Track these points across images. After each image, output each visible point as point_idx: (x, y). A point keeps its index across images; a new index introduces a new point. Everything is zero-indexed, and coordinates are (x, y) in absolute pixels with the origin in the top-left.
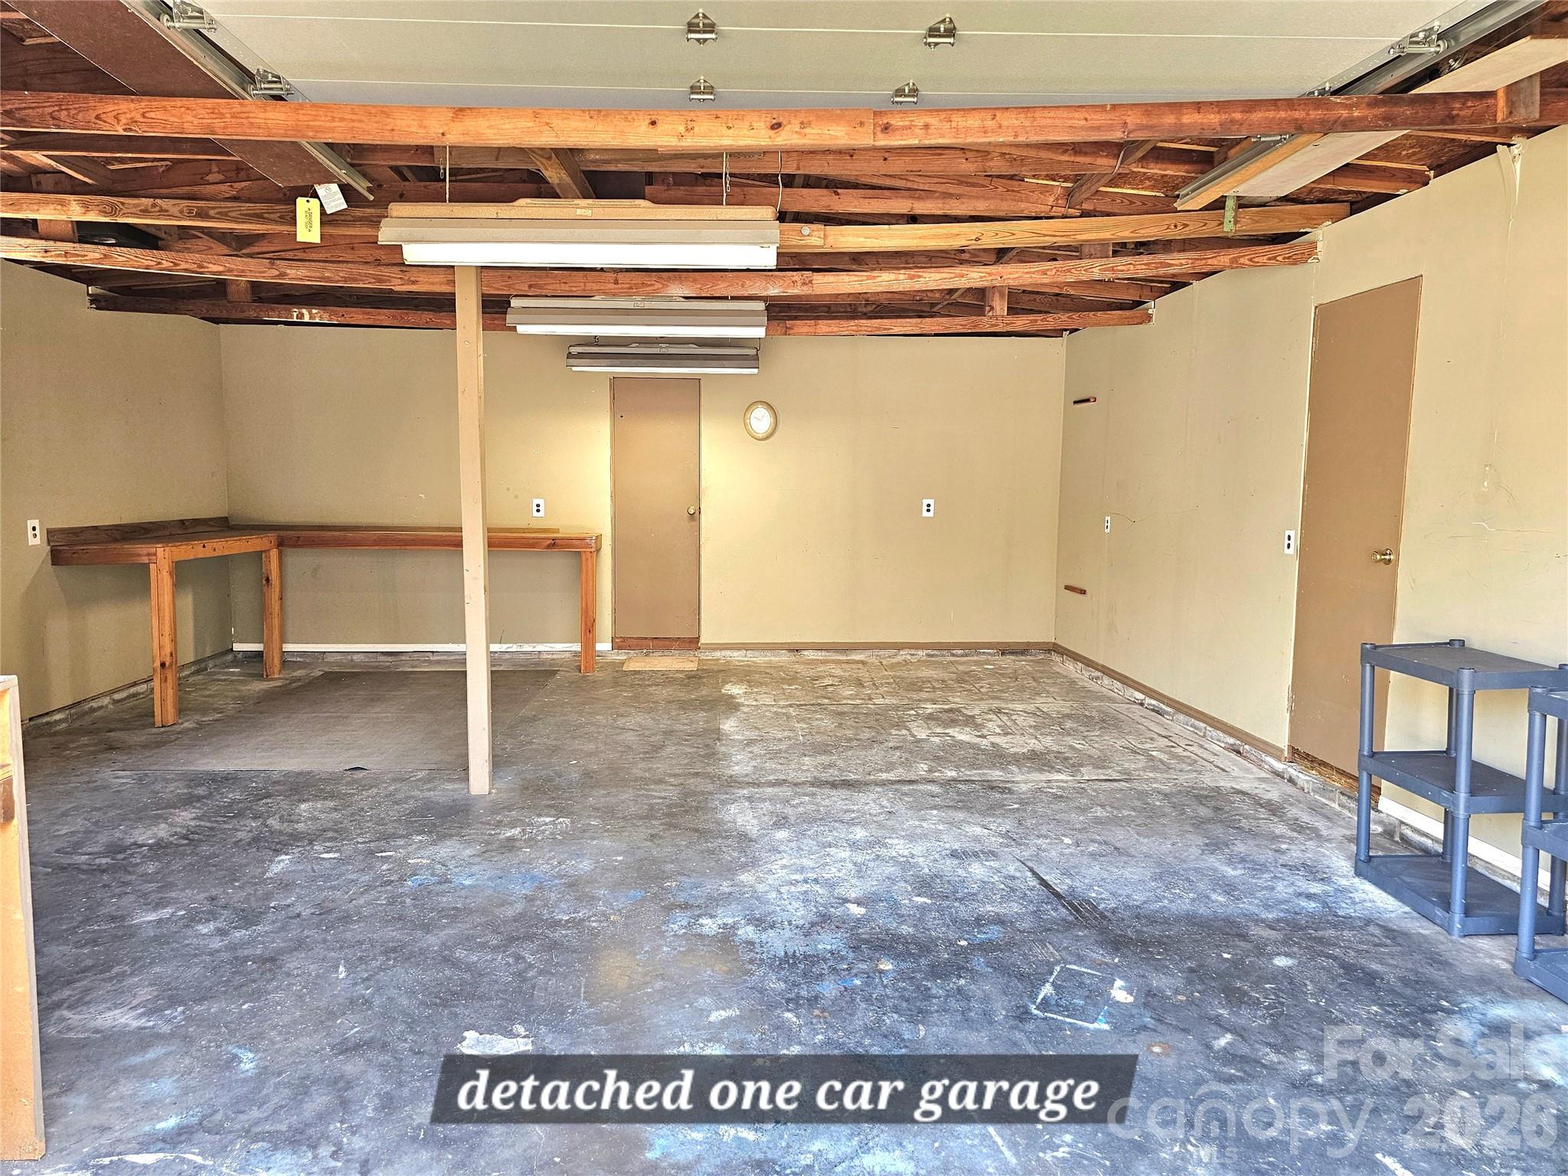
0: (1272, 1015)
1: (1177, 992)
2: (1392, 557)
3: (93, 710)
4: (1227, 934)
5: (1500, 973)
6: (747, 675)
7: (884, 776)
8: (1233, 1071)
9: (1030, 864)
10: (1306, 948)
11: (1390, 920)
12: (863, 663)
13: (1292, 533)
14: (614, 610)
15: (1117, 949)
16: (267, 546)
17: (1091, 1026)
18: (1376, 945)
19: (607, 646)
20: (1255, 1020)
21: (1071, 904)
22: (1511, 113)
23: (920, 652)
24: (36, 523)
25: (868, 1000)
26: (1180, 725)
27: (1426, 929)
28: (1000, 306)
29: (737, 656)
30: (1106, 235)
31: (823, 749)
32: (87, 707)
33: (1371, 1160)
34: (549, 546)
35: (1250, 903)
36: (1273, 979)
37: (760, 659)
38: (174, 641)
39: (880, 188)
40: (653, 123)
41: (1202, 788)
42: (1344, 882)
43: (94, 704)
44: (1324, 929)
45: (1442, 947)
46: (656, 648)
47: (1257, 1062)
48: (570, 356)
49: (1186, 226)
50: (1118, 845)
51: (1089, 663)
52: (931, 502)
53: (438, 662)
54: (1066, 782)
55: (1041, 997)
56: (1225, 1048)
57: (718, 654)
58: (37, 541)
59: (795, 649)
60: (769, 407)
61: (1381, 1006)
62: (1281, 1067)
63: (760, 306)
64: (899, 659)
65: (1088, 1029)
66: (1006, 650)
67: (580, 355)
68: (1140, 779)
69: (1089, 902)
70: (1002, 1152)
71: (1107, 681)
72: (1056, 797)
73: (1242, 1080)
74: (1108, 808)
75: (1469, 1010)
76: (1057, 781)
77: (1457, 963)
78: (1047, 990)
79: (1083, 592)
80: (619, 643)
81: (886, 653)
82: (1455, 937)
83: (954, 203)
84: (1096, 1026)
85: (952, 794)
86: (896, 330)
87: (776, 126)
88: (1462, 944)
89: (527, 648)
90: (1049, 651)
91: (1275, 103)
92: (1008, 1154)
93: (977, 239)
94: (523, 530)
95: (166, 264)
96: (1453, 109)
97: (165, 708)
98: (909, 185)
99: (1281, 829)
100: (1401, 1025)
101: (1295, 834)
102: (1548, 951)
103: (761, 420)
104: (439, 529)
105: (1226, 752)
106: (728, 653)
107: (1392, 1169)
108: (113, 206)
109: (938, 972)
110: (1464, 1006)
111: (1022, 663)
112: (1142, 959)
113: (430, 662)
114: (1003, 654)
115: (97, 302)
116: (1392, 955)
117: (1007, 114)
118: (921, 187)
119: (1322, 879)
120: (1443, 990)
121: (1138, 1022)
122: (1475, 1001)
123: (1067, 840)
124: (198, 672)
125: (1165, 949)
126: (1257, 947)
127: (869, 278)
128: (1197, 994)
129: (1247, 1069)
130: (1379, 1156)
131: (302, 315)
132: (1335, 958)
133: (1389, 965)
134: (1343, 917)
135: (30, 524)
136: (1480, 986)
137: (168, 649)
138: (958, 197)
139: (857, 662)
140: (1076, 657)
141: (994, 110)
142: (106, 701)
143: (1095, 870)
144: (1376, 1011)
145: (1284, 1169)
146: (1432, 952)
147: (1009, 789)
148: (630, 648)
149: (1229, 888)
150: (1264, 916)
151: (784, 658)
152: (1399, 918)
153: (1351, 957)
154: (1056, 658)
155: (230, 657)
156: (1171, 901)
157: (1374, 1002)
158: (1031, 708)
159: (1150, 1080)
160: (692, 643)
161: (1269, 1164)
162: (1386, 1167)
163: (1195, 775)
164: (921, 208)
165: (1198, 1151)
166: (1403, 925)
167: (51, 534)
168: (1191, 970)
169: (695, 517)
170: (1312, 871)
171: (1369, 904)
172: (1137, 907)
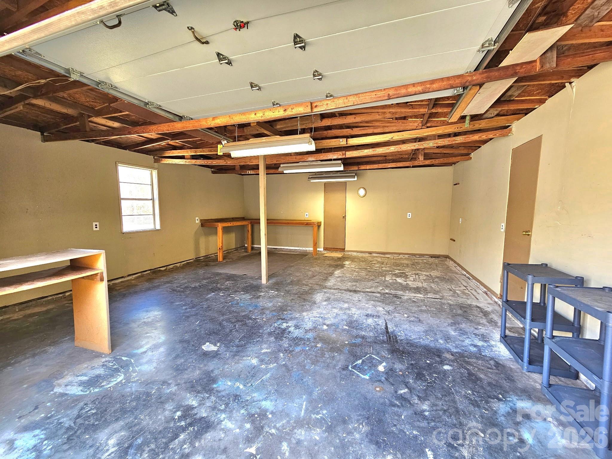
0: (428, 386)
1: (401, 371)
2: (530, 233)
3: (210, 257)
4: (435, 354)
5: (535, 389)
6: (353, 259)
7: (367, 290)
8: (398, 403)
9: (387, 321)
10: (460, 364)
11: (501, 360)
12: (388, 258)
13: (503, 224)
14: (324, 241)
15: (392, 353)
16: (248, 224)
17: (363, 376)
18: (488, 368)
19: (322, 249)
20: (420, 386)
21: (389, 336)
22: (542, 67)
23: (406, 256)
24: (198, 218)
25: (305, 354)
26: (473, 283)
27: (514, 366)
28: (421, 158)
29: (355, 254)
30: (434, 133)
31: (356, 281)
32: (209, 256)
33: (423, 451)
34: (306, 224)
35: (451, 345)
36: (439, 373)
37: (360, 255)
38: (222, 243)
39: (364, 127)
40: (255, 114)
41: (465, 304)
42: (493, 343)
43: (210, 256)
44: (472, 358)
45: (516, 374)
46: (334, 251)
47: (409, 401)
48: (309, 178)
49: (461, 128)
50: (421, 319)
51: (455, 262)
52: (410, 214)
53: (284, 251)
54: (420, 297)
55: (356, 363)
56: (401, 394)
57: (350, 253)
58: (198, 222)
59: (370, 253)
60: (364, 189)
61: (473, 391)
62: (416, 405)
63: (340, 162)
64: (400, 257)
65: (361, 377)
66: (432, 256)
67: (312, 178)
68: (446, 299)
69: (396, 336)
70: (301, 411)
71: (458, 268)
72: (414, 302)
73: (398, 406)
74: (428, 307)
75: (509, 401)
76: (417, 297)
77: (518, 381)
78: (360, 362)
79: (454, 241)
80: (325, 249)
81: (396, 255)
82: (524, 371)
83: (386, 128)
84: (365, 377)
85: (382, 298)
86: (389, 166)
87: (285, 110)
88: (526, 375)
89: (304, 249)
90: (446, 257)
91: (442, 79)
92: (303, 412)
93: (392, 138)
94: (303, 221)
95: (206, 163)
96: (517, 70)
97: (220, 258)
98: (373, 125)
99: (484, 321)
100: (476, 401)
101: (487, 324)
102: (557, 385)
103: (362, 192)
104: (285, 220)
105: (483, 293)
106: (352, 253)
107: (428, 457)
108: (195, 151)
109: (332, 350)
110: (508, 399)
111: (436, 261)
112: (398, 357)
113: (283, 251)
114: (432, 257)
115: (213, 172)
116: (492, 373)
117: (351, 97)
118: (377, 125)
119: (486, 341)
120: (504, 391)
121: (379, 378)
122: (515, 398)
123: (406, 315)
124: (236, 250)
125: (408, 356)
126: (442, 361)
127: (361, 152)
128: (407, 373)
129: (403, 403)
130: (427, 450)
131: (248, 172)
132: (468, 370)
133: (488, 377)
134: (483, 356)
135: (197, 218)
136: (521, 393)
137: (221, 245)
138: (387, 127)
139: (387, 257)
140: (452, 260)
141: (346, 97)
142: (213, 255)
143: (406, 326)
144: (469, 393)
145: (387, 444)
146: (510, 375)
147: (401, 297)
148: (328, 250)
149: (447, 338)
150: (452, 350)
151: (367, 255)
152: (507, 360)
153: (474, 371)
154: (448, 260)
155: (244, 247)
156: (423, 340)
157: (471, 389)
158: (428, 274)
159: (367, 399)
160: (343, 250)
161: (384, 440)
162: (427, 455)
163: (466, 299)
164: (376, 131)
165: (362, 428)
166: (506, 362)
167: (201, 220)
168: (412, 364)
169: (344, 217)
170: (484, 338)
171: (497, 353)
172: (411, 340)
